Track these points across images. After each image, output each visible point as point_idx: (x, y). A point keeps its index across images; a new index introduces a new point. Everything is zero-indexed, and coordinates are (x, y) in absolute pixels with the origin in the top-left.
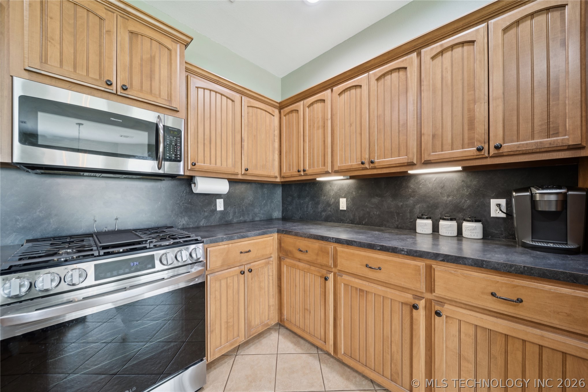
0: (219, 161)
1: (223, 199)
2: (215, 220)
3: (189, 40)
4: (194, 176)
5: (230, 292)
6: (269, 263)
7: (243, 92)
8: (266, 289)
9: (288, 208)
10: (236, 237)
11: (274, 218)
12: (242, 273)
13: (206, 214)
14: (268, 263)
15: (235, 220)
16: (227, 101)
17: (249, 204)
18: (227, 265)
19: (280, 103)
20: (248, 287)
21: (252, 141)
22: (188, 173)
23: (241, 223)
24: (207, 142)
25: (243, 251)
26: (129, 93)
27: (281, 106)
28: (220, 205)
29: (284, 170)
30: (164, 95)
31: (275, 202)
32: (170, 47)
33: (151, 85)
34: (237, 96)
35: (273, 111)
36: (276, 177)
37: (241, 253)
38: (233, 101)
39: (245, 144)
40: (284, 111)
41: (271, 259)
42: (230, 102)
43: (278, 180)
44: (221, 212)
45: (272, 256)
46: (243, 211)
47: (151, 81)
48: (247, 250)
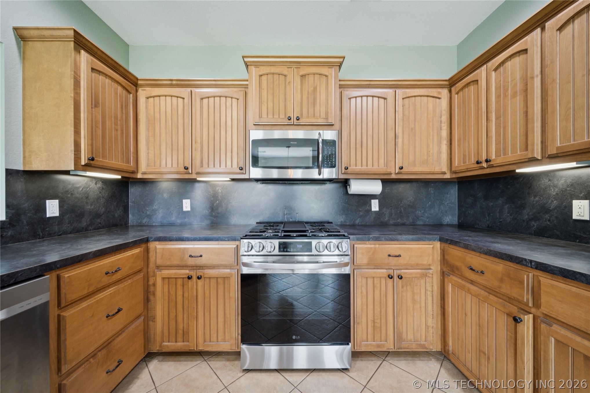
0: (370, 162)
1: (378, 200)
2: (369, 219)
3: (341, 60)
4: (349, 179)
5: (377, 292)
6: (426, 275)
7: (395, 86)
8: (423, 305)
9: (467, 213)
10: (383, 239)
11: (445, 223)
12: (391, 277)
13: (361, 213)
14: (424, 275)
15: (391, 222)
16: (379, 101)
17: (409, 205)
18: (373, 264)
19: (449, 80)
20: (397, 294)
21: (409, 135)
22: (342, 177)
23: (398, 225)
24: (359, 146)
25: (391, 254)
26: (302, 121)
27: (451, 83)
28: (375, 206)
29: (456, 163)
30: (323, 115)
31: (446, 204)
32: (327, 74)
33: (314, 110)
34: (389, 92)
35: (439, 93)
36: (444, 173)
37: (389, 256)
38: (385, 99)
39: (400, 141)
40: (456, 87)
41: (431, 271)
42: (382, 101)
43: (448, 176)
44: (376, 212)
45: (432, 267)
46: (401, 212)
47: (314, 107)
48: (397, 254)
